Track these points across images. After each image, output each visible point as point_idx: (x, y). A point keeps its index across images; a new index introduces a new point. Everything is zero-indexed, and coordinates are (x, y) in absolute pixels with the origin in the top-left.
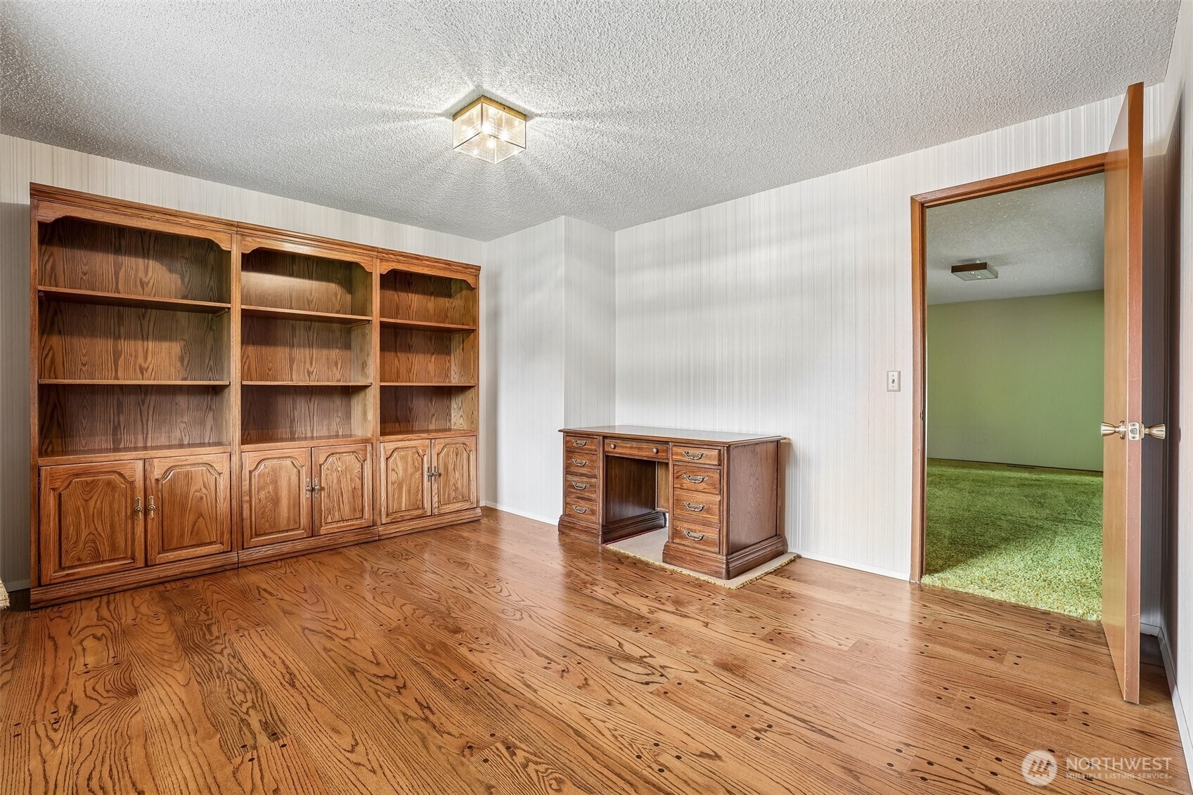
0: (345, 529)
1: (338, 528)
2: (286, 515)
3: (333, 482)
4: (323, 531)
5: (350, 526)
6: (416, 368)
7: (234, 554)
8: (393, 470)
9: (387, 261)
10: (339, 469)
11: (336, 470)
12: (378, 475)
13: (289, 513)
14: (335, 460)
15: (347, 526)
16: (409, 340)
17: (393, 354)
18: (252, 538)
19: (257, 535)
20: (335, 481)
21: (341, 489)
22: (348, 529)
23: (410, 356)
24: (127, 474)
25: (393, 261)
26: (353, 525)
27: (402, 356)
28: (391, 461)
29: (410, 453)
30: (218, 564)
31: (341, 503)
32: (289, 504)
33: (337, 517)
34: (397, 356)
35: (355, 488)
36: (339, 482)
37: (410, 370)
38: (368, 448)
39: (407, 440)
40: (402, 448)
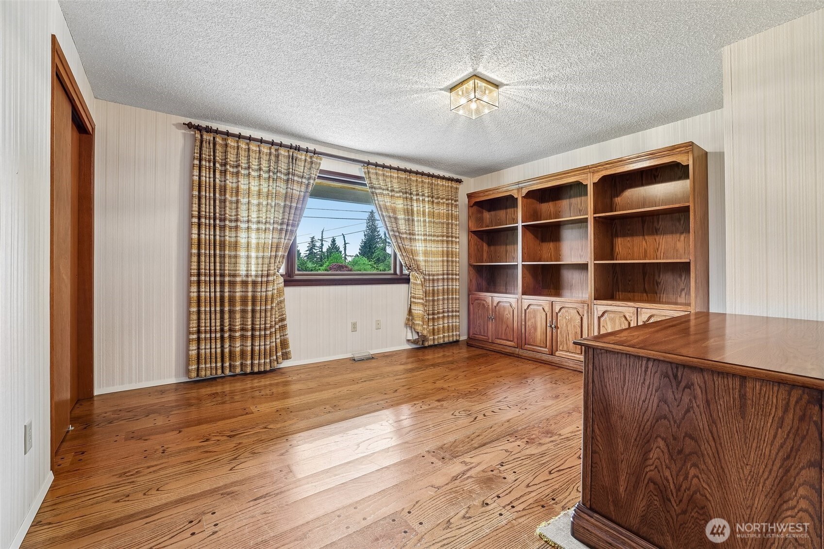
0: (569, 357)
1: (565, 355)
2: (539, 338)
3: (563, 325)
4: (557, 353)
5: (572, 356)
6: (663, 247)
7: (517, 350)
8: (603, 326)
9: (598, 171)
10: (567, 318)
11: (565, 317)
12: (592, 327)
13: (541, 337)
14: (564, 311)
15: (571, 356)
16: (655, 224)
17: (641, 238)
18: (526, 345)
19: (528, 344)
20: (564, 325)
21: (568, 331)
22: (571, 358)
23: (657, 238)
24: (488, 302)
25: (602, 170)
26: (574, 357)
27: (650, 239)
28: (602, 319)
29: (617, 316)
30: (511, 352)
31: (568, 340)
32: (541, 332)
33: (565, 348)
34: (645, 239)
35: (576, 333)
36: (567, 326)
37: (658, 249)
38: (585, 307)
39: (615, 306)
40: (611, 311)
